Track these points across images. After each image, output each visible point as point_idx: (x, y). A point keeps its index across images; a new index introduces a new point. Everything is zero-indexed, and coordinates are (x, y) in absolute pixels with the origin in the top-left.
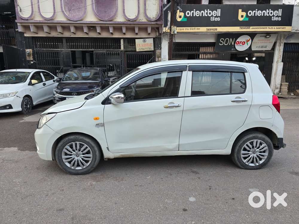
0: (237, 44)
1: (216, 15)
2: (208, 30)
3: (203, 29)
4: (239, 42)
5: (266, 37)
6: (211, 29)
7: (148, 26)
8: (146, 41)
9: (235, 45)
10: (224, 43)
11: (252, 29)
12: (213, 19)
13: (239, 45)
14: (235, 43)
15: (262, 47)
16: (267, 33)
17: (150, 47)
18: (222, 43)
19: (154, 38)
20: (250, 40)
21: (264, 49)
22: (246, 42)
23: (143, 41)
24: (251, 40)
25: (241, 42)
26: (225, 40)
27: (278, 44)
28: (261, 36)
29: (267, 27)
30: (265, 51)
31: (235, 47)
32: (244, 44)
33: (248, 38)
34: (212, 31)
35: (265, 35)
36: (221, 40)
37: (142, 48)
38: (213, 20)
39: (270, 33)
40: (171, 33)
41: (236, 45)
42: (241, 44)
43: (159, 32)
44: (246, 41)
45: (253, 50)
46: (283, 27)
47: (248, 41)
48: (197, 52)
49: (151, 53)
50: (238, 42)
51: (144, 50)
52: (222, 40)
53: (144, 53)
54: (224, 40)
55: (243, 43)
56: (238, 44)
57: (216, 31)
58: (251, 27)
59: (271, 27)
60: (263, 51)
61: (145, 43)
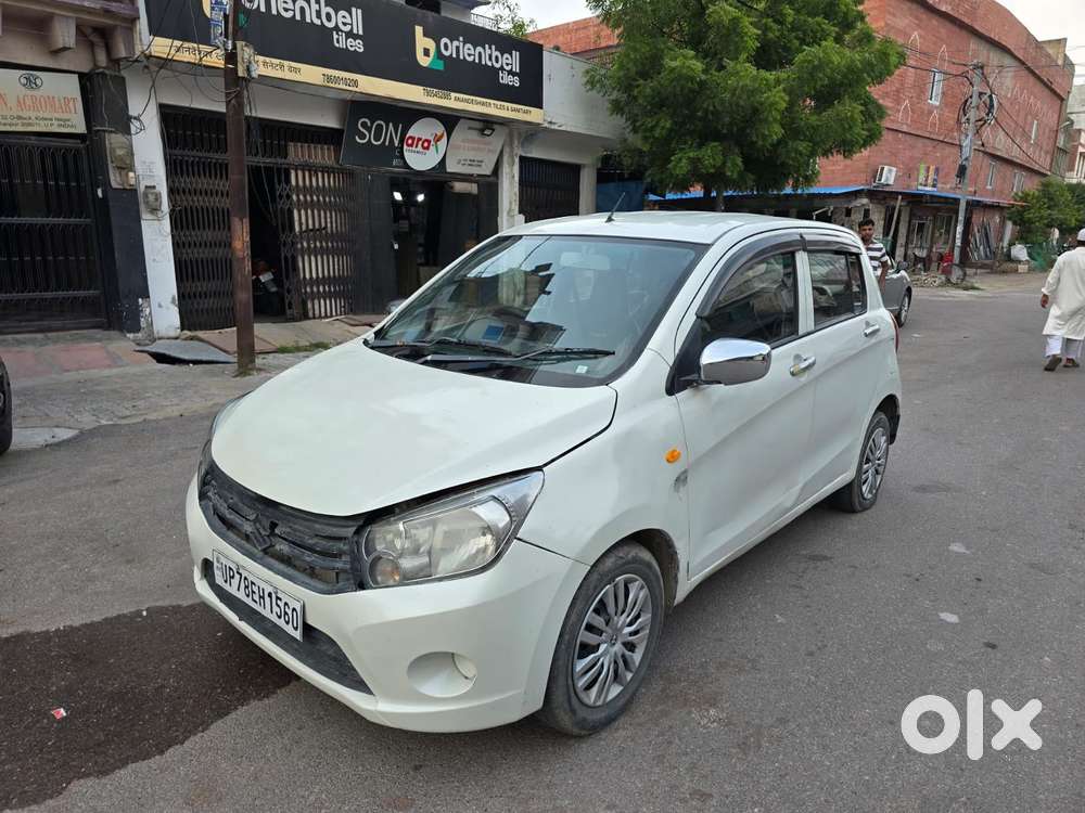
0: (408, 145)
1: (347, 28)
2: (329, 78)
3: (311, 74)
4: (412, 138)
5: (482, 131)
6: (337, 79)
7: (57, 12)
8: (38, 82)
9: (402, 148)
10: (369, 137)
11: (454, 101)
12: (340, 42)
13: (414, 149)
14: (401, 141)
15: (472, 163)
16: (484, 121)
17: (65, 116)
18: (363, 136)
19: (81, 76)
20: (442, 136)
21: (475, 171)
22: (432, 143)
23: (23, 81)
24: (445, 138)
25: (419, 139)
26: (372, 124)
27: (506, 158)
28: (470, 128)
29: (492, 102)
30: (479, 175)
31: (402, 157)
32: (427, 148)
33: (440, 129)
34: (341, 86)
35: (478, 125)
36: (362, 125)
37: (19, 118)
38: (342, 45)
39: (493, 123)
40: (236, 70)
41: (405, 147)
42: (420, 148)
43: (109, 50)
44: (431, 138)
45: (449, 170)
46: (527, 108)
47: (438, 139)
48: (280, 161)
49: (70, 143)
50: (410, 137)
51: (30, 124)
52: (364, 125)
53: (33, 140)
54: (369, 124)
55: (426, 145)
56: (411, 145)
57: (354, 89)
58: (453, 95)
59: (499, 103)
60: (472, 175)
61: (35, 93)
